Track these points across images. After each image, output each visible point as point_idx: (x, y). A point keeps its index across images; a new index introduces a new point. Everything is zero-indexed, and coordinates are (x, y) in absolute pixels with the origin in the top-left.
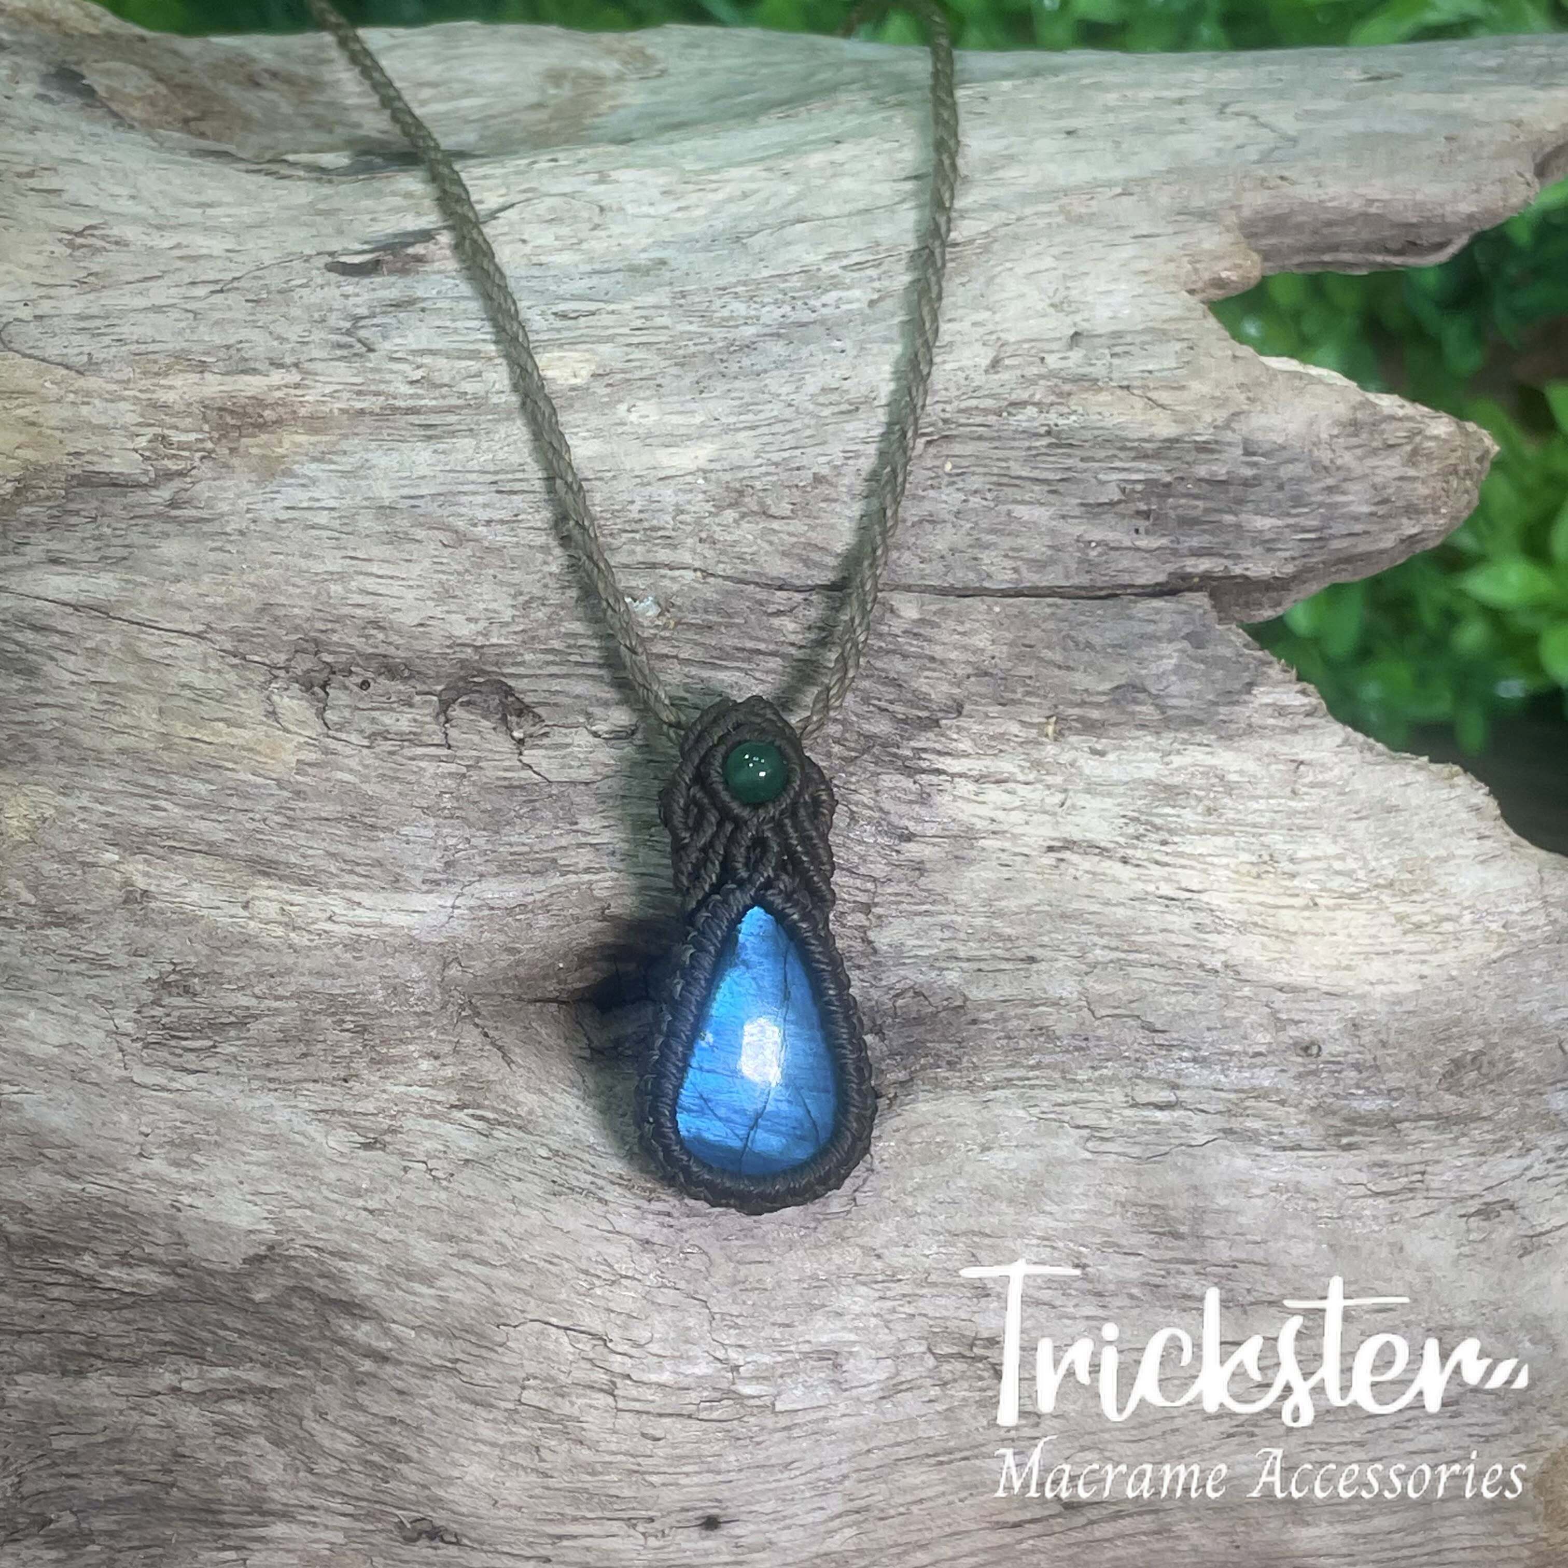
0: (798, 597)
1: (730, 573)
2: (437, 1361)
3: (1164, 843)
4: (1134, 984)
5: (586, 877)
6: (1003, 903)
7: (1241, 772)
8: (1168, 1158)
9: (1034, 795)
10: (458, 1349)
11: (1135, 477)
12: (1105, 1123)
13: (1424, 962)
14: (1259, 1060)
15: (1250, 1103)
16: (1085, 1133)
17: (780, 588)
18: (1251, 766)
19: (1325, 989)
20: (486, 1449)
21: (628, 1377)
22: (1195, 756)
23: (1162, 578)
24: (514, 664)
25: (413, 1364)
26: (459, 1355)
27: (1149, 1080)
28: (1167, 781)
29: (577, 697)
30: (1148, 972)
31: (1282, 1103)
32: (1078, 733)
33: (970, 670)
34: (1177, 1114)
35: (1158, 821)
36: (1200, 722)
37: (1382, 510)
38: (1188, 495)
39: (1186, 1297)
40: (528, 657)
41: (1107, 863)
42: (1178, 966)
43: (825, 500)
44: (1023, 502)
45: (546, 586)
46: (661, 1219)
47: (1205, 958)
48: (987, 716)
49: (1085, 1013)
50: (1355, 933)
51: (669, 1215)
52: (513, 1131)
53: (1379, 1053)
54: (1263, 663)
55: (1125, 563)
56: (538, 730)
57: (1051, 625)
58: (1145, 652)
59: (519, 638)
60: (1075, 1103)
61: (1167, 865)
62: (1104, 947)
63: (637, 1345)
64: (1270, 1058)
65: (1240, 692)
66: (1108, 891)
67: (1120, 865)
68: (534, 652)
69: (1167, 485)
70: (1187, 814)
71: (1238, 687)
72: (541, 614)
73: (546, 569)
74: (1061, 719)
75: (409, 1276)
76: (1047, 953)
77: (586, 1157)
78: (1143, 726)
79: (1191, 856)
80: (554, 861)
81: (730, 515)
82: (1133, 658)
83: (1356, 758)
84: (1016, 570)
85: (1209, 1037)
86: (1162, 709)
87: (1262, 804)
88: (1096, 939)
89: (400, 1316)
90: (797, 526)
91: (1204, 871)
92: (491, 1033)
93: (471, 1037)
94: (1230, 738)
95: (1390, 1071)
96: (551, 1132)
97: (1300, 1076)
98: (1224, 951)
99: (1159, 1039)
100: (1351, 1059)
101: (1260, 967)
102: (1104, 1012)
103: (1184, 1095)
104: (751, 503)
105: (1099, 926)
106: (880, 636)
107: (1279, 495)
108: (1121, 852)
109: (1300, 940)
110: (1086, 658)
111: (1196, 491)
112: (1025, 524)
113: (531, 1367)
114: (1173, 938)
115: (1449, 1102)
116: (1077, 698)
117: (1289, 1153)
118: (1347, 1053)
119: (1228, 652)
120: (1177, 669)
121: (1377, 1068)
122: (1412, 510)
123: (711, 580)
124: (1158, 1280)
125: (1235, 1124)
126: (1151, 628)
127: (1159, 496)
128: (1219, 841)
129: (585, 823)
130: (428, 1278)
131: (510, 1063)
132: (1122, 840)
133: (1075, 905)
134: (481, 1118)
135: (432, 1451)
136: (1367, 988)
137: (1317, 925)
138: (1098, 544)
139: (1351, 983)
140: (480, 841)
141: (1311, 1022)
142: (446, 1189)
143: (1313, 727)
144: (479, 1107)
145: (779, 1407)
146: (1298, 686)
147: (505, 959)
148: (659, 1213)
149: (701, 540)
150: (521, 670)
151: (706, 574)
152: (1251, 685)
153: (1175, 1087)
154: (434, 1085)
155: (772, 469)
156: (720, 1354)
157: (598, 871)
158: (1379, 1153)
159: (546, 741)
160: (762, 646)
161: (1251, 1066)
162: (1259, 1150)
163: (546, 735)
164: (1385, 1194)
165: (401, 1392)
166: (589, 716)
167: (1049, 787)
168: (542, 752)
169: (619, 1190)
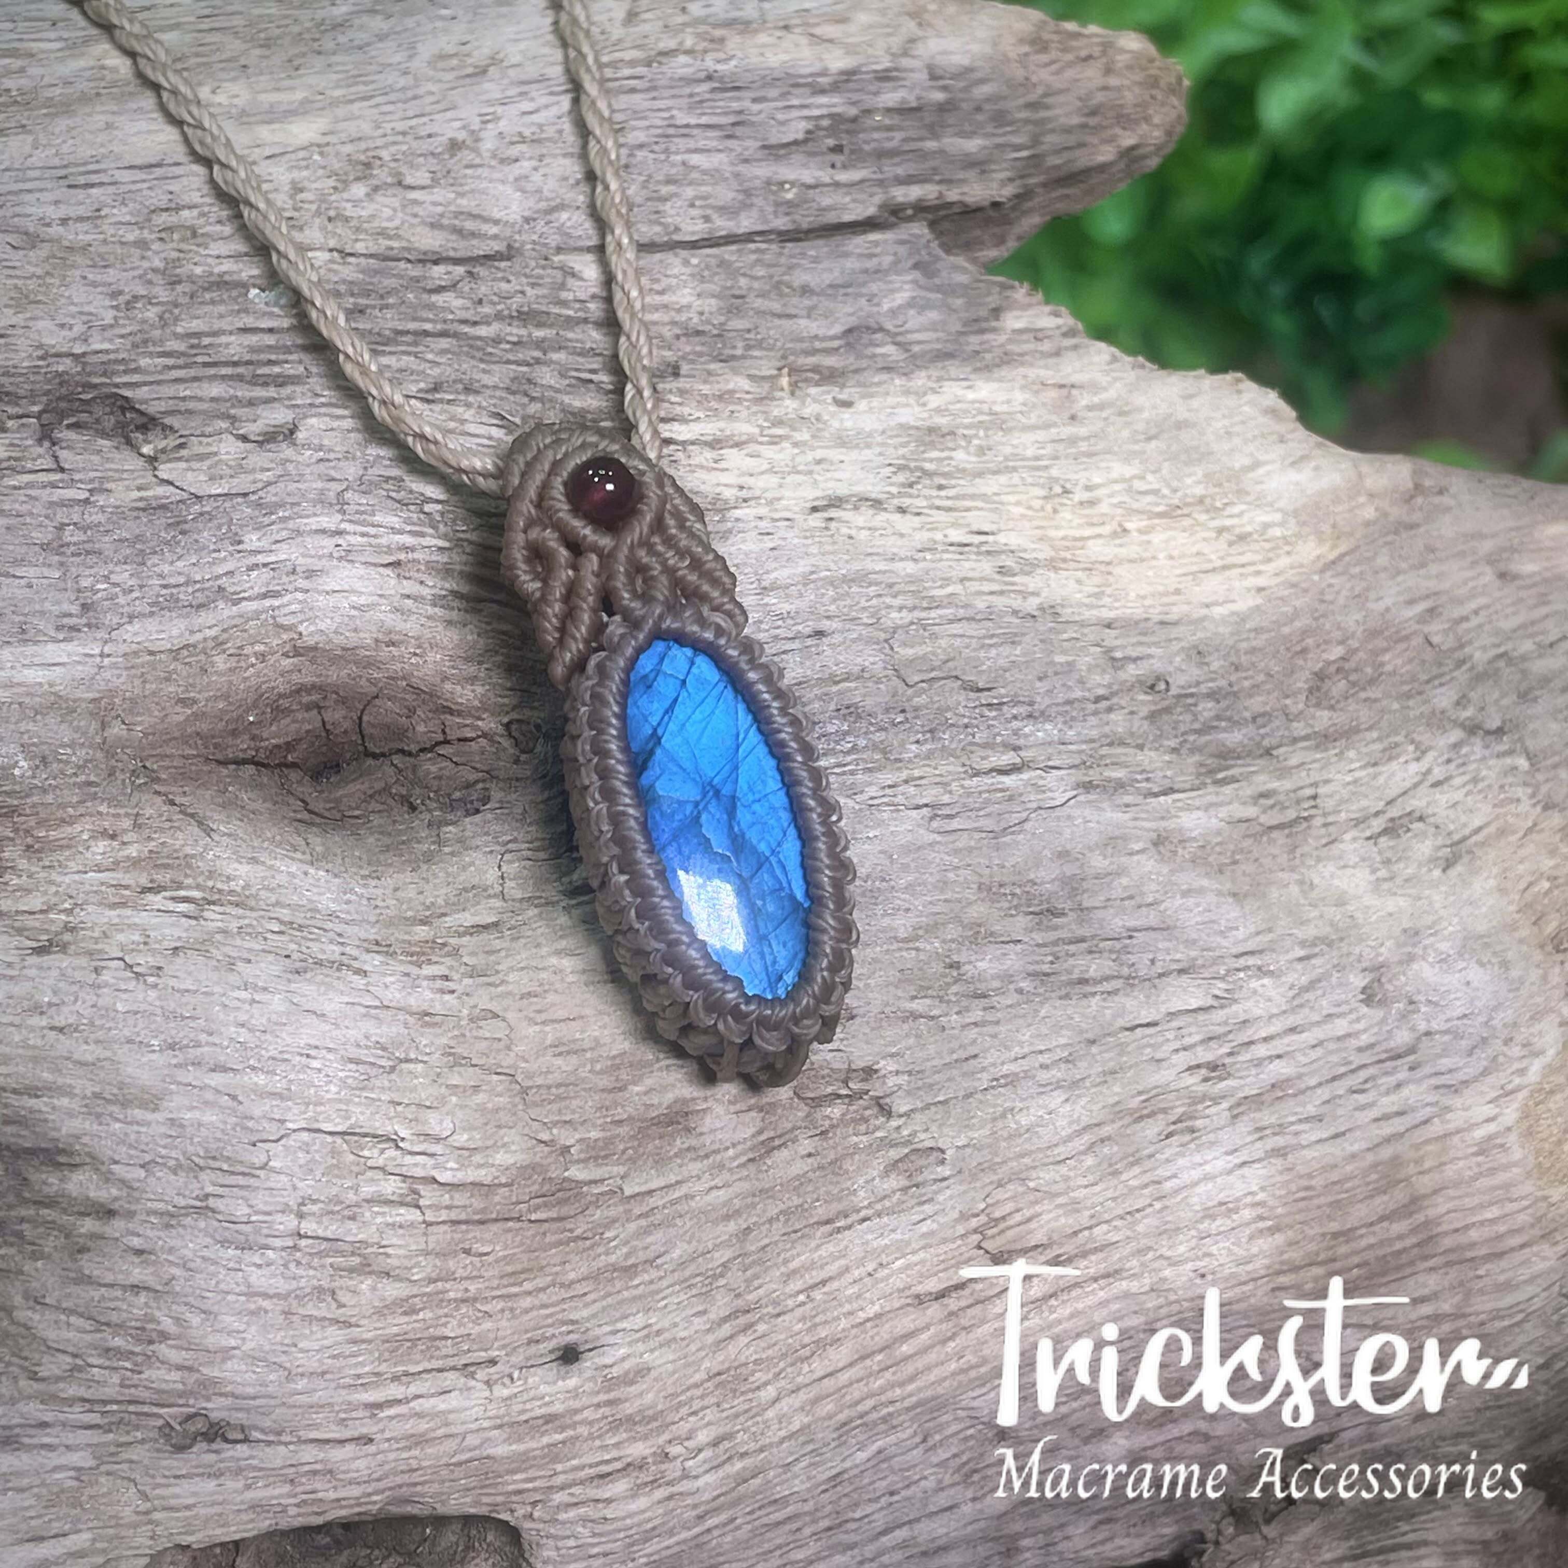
0: (460, 270)
1: (373, 249)
2: (182, 1202)
3: (941, 487)
4: (943, 643)
5: (267, 603)
6: (773, 576)
7: (1008, 402)
8: (1028, 826)
9: (782, 454)
10: (207, 1182)
11: (816, 112)
12: (946, 799)
13: (1258, 573)
14: (1104, 704)
15: (1105, 751)
16: (925, 810)
17: (436, 262)
18: (1019, 396)
19: (1157, 618)
20: (266, 1304)
21: (434, 1180)
22: (952, 390)
23: (871, 211)
24: (125, 372)
25: (150, 1212)
26: (210, 1189)
27: (985, 746)
28: (928, 423)
29: (213, 400)
30: (956, 628)
31: (1141, 747)
32: (817, 384)
33: (678, 331)
34: (1025, 776)
35: (928, 466)
36: (950, 356)
37: (1093, 121)
38: (878, 129)
39: (1083, 981)
40: (144, 362)
41: (883, 516)
42: (989, 616)
43: (467, 167)
44: (696, 151)
45: (150, 282)
46: (439, 984)
47: (1016, 602)
48: (710, 373)
49: (896, 681)
50: (1175, 553)
51: (446, 978)
52: (229, 909)
53: (1233, 678)
54: (1004, 287)
55: (826, 201)
56: (171, 442)
57: (760, 272)
58: (874, 287)
59: (128, 343)
60: (906, 782)
61: (949, 509)
62: (901, 609)
63: (438, 1140)
64: (1115, 700)
65: (986, 320)
66: (892, 544)
67: (897, 517)
68: (151, 355)
69: (854, 120)
70: (960, 455)
71: (983, 313)
72: (152, 313)
73: (146, 264)
74: (793, 371)
75: (125, 1104)
76: (835, 625)
77: (329, 925)
78: (888, 369)
79: (973, 497)
80: (221, 589)
81: (359, 190)
82: (859, 295)
83: (1131, 375)
84: (707, 219)
85: (1042, 686)
86: (904, 346)
87: (1041, 435)
88: (888, 600)
89: (122, 1152)
90: (441, 194)
91: (995, 510)
92: (178, 800)
93: (152, 807)
94: (988, 368)
95: (1251, 696)
96: (278, 904)
97: (1152, 717)
98: (1035, 594)
99: (985, 698)
100: (1203, 689)
101: (1081, 605)
102: (917, 678)
103: (1027, 754)
104: (382, 175)
105: (890, 586)
106: (564, 303)
107: (980, 117)
108: (896, 502)
109: (1117, 570)
110: (807, 302)
111: (887, 122)
112: (705, 172)
113: (306, 1187)
114: (974, 586)
115: (1323, 719)
116: (805, 345)
117: (1162, 799)
118: (1198, 684)
119: (962, 278)
120: (911, 304)
121: (1235, 694)
122: (1124, 120)
123: (351, 260)
124: (1046, 968)
125: (1094, 775)
126: (871, 264)
127: (848, 132)
128: (1003, 479)
129: (252, 540)
130: (152, 1102)
131: (209, 831)
132: (894, 490)
133: (856, 566)
134: (186, 900)
135: (195, 1320)
136: (1205, 611)
137: (1132, 550)
138: (793, 184)
139: (1185, 608)
140: (123, 576)
141: (1150, 656)
142: (155, 986)
143: (1075, 347)
144: (180, 886)
145: (628, 1192)
146: (1047, 309)
147: (180, 714)
148: (434, 978)
149: (330, 219)
150: (136, 378)
151: (344, 254)
152: (996, 312)
153: (1016, 749)
154: (114, 866)
155: (400, 138)
156: (545, 1136)
157: (276, 595)
158: (1264, 782)
159: (184, 453)
160: (428, 326)
161: (1095, 713)
162: (1128, 799)
163: (182, 446)
164: (1280, 827)
165: (139, 1252)
166: (233, 419)
167: (796, 445)
168: (183, 465)
169: (378, 959)
